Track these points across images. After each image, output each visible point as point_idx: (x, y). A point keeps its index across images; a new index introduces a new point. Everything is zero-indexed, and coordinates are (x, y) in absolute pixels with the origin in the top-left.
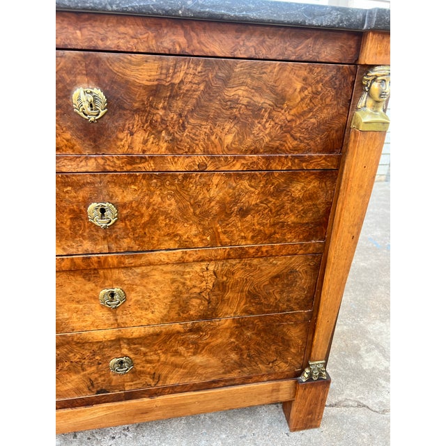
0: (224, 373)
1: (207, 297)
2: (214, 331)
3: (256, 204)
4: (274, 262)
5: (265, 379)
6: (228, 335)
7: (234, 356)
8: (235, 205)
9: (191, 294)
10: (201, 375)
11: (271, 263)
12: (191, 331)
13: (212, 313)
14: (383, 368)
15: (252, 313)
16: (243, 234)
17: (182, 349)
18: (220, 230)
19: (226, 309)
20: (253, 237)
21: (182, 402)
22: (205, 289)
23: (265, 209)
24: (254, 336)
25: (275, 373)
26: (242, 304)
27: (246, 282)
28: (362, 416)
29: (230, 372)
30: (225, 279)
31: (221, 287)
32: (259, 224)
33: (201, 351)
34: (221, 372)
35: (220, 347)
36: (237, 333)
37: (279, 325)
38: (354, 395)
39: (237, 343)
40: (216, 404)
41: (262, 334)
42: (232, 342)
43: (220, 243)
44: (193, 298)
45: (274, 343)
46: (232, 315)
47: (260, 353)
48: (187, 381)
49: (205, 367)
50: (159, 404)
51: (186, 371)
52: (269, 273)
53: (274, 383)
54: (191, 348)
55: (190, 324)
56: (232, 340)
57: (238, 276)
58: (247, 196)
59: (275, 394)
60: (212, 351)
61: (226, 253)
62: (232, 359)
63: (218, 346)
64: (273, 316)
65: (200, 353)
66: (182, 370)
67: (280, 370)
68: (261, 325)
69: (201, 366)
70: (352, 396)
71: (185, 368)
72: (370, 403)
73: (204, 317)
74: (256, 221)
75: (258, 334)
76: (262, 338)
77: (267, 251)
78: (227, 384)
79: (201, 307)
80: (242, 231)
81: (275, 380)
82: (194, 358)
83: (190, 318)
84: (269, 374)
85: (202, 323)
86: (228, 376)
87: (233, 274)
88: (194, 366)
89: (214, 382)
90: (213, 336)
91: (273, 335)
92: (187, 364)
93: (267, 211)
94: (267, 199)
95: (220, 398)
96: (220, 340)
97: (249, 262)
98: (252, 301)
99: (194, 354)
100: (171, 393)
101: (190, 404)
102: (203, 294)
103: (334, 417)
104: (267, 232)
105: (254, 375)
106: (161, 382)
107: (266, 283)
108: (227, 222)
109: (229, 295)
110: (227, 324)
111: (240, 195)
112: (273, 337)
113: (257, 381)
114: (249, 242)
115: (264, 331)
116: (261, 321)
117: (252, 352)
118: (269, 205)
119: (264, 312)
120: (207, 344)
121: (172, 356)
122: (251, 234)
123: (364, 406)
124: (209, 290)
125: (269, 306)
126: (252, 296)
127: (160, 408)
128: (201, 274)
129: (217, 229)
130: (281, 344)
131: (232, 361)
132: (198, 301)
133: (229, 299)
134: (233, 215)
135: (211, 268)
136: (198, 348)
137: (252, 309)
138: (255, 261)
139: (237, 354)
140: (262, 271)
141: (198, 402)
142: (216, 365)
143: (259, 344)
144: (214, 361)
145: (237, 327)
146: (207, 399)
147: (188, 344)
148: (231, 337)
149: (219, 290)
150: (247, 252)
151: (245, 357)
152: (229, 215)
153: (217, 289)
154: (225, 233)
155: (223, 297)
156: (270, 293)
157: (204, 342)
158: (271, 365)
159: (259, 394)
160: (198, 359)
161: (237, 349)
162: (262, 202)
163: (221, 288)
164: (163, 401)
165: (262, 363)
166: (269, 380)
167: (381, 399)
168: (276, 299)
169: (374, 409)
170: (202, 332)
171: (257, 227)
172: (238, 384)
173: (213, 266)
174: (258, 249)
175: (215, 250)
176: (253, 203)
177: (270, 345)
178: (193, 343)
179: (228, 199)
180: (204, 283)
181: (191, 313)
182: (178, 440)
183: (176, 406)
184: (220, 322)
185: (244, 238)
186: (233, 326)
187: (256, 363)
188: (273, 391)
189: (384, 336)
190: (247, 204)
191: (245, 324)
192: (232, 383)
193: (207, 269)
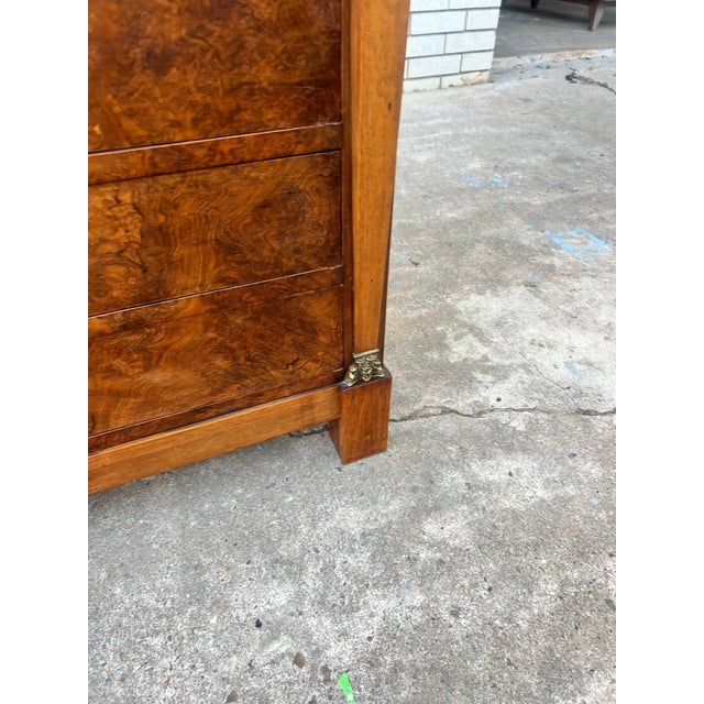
0: (211, 394)
1: (137, 260)
2: (171, 324)
3: (182, 39)
4: (253, 174)
5: (286, 393)
6: (200, 327)
7: (221, 362)
8: (134, 43)
9: (101, 256)
10: (171, 402)
11: (246, 178)
12: (125, 328)
13: (157, 290)
14: (479, 357)
15: (234, 283)
16: (171, 116)
17: (118, 363)
18: (117, 109)
19: (181, 280)
20: (195, 122)
21: (149, 452)
22: (128, 244)
23: (204, 51)
24: (249, 324)
25: (301, 381)
26: (211, 266)
27: (208, 222)
28: (449, 425)
29: (221, 391)
30: (162, 219)
31: (159, 236)
32: (200, 89)
33: (157, 362)
34: (205, 392)
35: (190, 351)
36: (215, 321)
37: (290, 299)
38: (437, 399)
39: (220, 339)
40: (210, 445)
41: (263, 318)
42: (211, 340)
43: (128, 138)
44: (108, 264)
45: (288, 330)
46: (197, 289)
47: (267, 352)
48: (148, 416)
49: (174, 389)
50: (109, 461)
51: (139, 400)
52: (249, 198)
53: (303, 396)
54: (136, 360)
55: (118, 314)
56: (211, 335)
57: (187, 210)
58: (154, 21)
59: (306, 413)
60: (178, 359)
61: (147, 162)
62: (219, 368)
63: (188, 349)
64: (273, 283)
65: (157, 366)
66: (132, 400)
67: (309, 376)
68: (257, 303)
69: (166, 388)
70: (433, 401)
71: (137, 395)
72: (459, 406)
73: (145, 299)
74: (191, 83)
75: (256, 319)
76: (265, 324)
77: (231, 151)
78: (221, 411)
79: (132, 281)
80: (167, 108)
81: (304, 391)
82: (148, 376)
83: (116, 305)
84: (291, 385)
85: (142, 310)
86: (220, 398)
87: (176, 207)
88: (153, 389)
89: (197, 411)
90: (171, 332)
91: (282, 317)
92: (139, 388)
93: (209, 55)
94: (201, 27)
95: (216, 435)
96: (187, 339)
97: (201, 178)
98: (229, 258)
99: (147, 368)
100: (126, 441)
101: (164, 451)
102: (126, 254)
103: (408, 433)
104: (222, 108)
105: (266, 389)
106: (99, 425)
107: (247, 221)
108: (128, 88)
109: (179, 251)
110: (192, 306)
111: (137, 17)
112: (284, 321)
113: (274, 399)
114: (189, 134)
115: (265, 311)
116: (254, 295)
117: (253, 352)
118: (211, 41)
119: (257, 278)
120: (166, 348)
121: (105, 378)
122: (189, 116)
123: (452, 411)
124: (136, 246)
125: (263, 265)
126: (227, 249)
127: (112, 467)
128: (109, 213)
129: (110, 106)
130: (300, 331)
131: (221, 372)
132: (122, 269)
133: (182, 260)
134: (137, 70)
135: (126, 197)
136: (151, 358)
137: (232, 274)
138: (214, 176)
139: (226, 358)
140: (232, 195)
141: (178, 447)
142: (192, 382)
143: (261, 337)
144: (186, 376)
145: (212, 311)
146: (192, 439)
147: (129, 353)
148: (206, 330)
149: (157, 243)
150: (191, 157)
151: (242, 361)
152: (127, 70)
153: (151, 241)
154: (131, 114)
155: (168, 256)
156: (258, 241)
157: (159, 345)
158: (290, 368)
159: (281, 418)
160: (158, 377)
161: (223, 349)
162: (192, 35)
163: (160, 239)
164: (113, 454)
165: (275, 367)
166: (293, 394)
167: (476, 398)
168: (273, 250)
169: (465, 413)
170: (149, 326)
171: (198, 97)
172: (241, 409)
173: (129, 194)
174: (213, 148)
175: (120, 156)
176: (174, 37)
177: (282, 336)
178: (138, 350)
179: (114, 28)
180: (121, 232)
181: (115, 294)
182: (164, 511)
183: (140, 459)
184: (178, 306)
185: (177, 124)
186: (204, 309)
187: (264, 368)
188: (303, 409)
189: (482, 314)
190: (160, 41)
191: (226, 303)
192: (230, 407)
193: (119, 202)
